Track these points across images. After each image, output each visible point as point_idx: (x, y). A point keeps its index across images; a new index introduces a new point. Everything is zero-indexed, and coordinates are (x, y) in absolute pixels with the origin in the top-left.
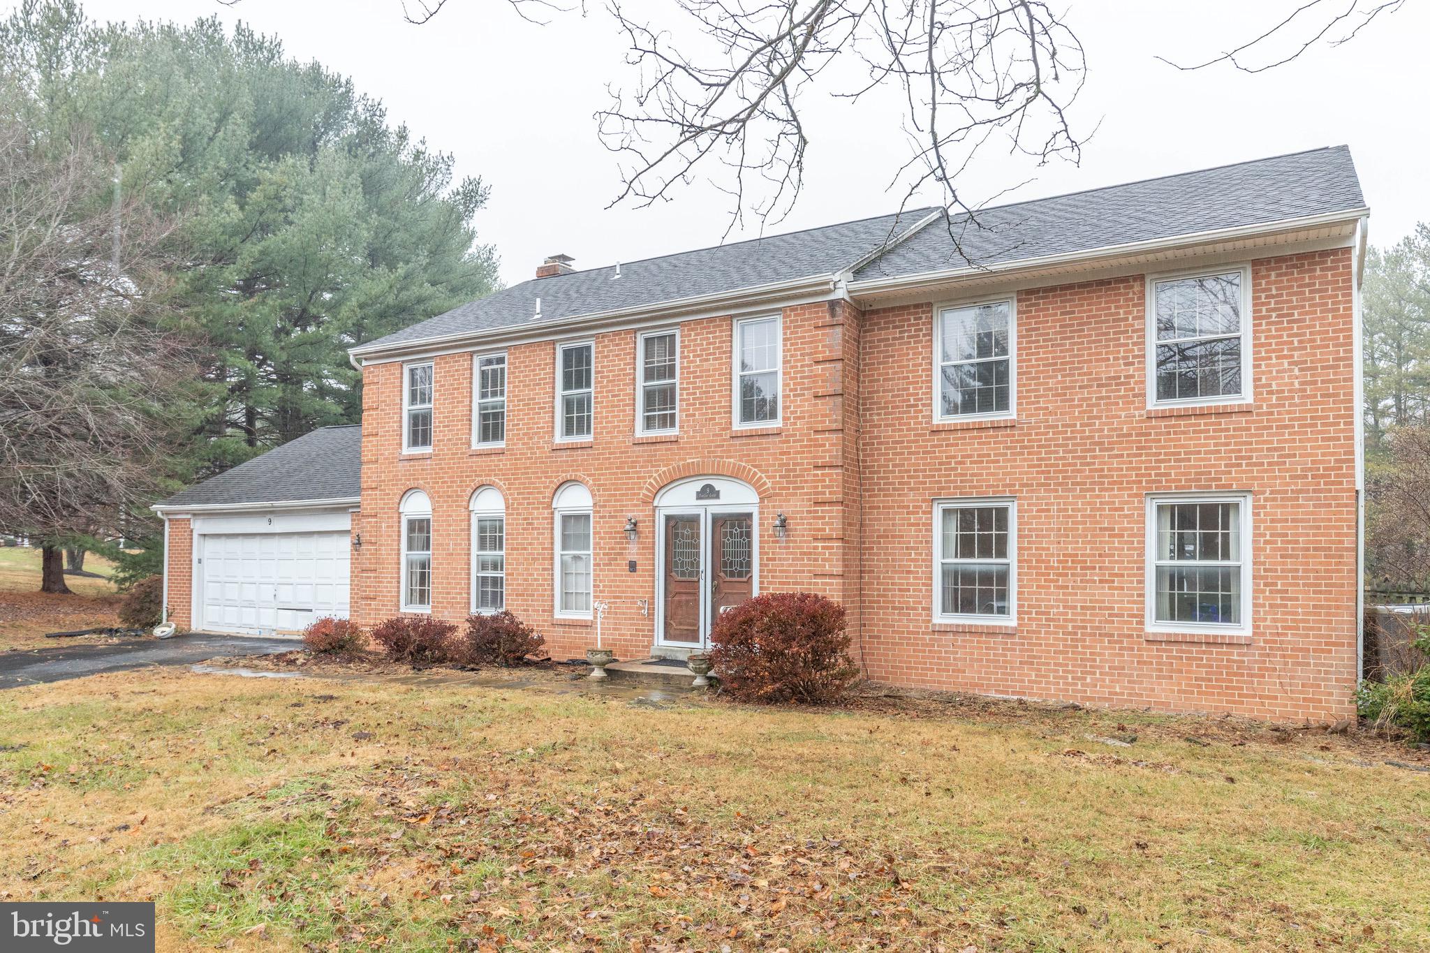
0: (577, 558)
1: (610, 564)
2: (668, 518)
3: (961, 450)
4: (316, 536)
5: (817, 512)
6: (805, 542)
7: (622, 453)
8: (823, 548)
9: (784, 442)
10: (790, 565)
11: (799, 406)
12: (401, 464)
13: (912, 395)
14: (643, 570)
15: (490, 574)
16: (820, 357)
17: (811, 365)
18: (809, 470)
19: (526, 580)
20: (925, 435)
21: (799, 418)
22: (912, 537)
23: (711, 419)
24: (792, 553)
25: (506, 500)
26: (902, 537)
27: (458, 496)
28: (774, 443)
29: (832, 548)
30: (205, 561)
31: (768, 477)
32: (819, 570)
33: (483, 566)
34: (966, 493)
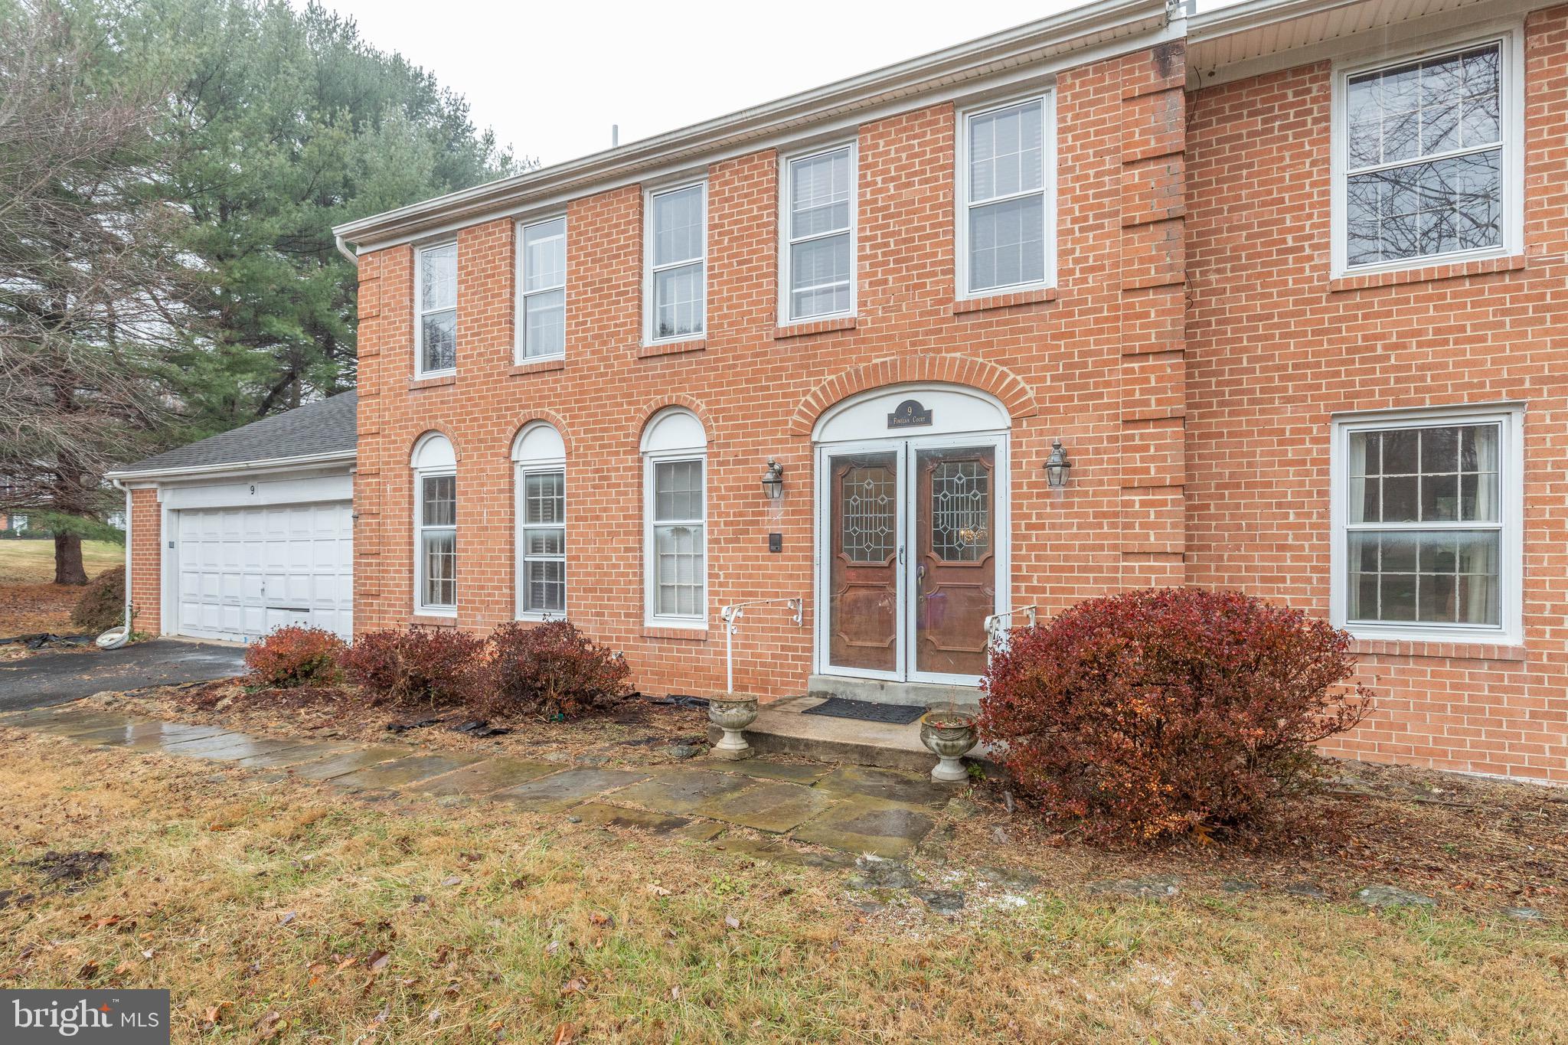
0: (679, 531)
1: (737, 540)
2: (837, 462)
3: (1396, 324)
4: (313, 510)
5: (1132, 437)
6: (1105, 494)
7: (757, 355)
8: (1143, 503)
9: (1061, 315)
10: (1075, 537)
11: (1093, 248)
12: (411, 396)
13: (1290, 230)
14: (794, 549)
15: (544, 558)
16: (1138, 153)
17: (1117, 171)
18: (1115, 362)
19: (598, 566)
20: (1318, 300)
21: (1092, 269)
22: (1291, 484)
23: (916, 286)
24: (1077, 515)
25: (567, 442)
26: (1269, 485)
27: (494, 440)
28: (1043, 318)
29: (1164, 503)
30: (179, 546)
31: (1028, 381)
32: (1135, 545)
33: (535, 546)
34: (1408, 402)
